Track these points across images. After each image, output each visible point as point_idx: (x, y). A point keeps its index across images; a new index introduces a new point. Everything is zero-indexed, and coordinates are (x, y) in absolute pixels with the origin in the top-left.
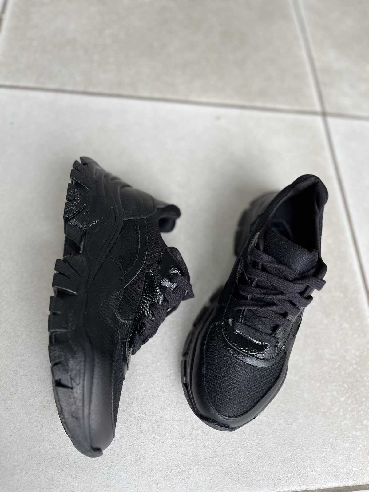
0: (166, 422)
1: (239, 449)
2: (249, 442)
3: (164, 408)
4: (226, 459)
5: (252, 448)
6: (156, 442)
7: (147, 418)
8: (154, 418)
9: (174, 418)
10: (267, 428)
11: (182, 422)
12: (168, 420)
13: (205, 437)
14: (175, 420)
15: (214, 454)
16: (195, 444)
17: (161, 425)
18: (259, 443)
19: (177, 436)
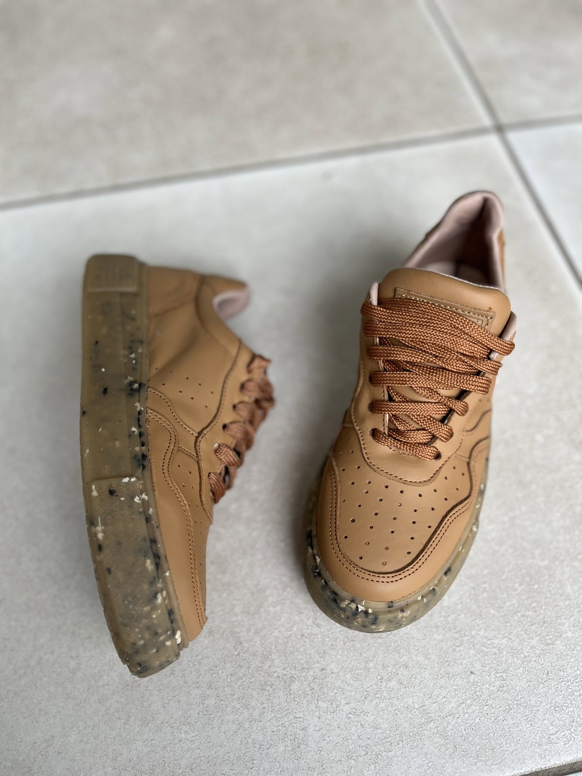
0: (333, 675)
1: (469, 702)
2: (484, 687)
3: (324, 652)
4: (449, 723)
5: (491, 697)
6: (321, 713)
7: (298, 674)
8: (311, 673)
9: (346, 667)
10: (512, 658)
11: (360, 672)
12: (336, 671)
13: (405, 691)
14: (347, 670)
15: (427, 717)
16: (390, 706)
17: (324, 682)
18: (502, 686)
19: (355, 697)
